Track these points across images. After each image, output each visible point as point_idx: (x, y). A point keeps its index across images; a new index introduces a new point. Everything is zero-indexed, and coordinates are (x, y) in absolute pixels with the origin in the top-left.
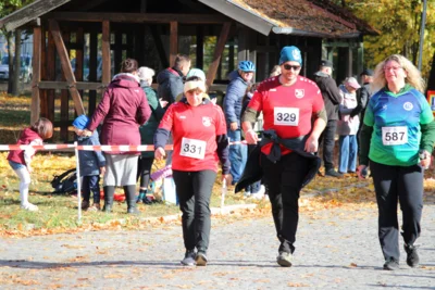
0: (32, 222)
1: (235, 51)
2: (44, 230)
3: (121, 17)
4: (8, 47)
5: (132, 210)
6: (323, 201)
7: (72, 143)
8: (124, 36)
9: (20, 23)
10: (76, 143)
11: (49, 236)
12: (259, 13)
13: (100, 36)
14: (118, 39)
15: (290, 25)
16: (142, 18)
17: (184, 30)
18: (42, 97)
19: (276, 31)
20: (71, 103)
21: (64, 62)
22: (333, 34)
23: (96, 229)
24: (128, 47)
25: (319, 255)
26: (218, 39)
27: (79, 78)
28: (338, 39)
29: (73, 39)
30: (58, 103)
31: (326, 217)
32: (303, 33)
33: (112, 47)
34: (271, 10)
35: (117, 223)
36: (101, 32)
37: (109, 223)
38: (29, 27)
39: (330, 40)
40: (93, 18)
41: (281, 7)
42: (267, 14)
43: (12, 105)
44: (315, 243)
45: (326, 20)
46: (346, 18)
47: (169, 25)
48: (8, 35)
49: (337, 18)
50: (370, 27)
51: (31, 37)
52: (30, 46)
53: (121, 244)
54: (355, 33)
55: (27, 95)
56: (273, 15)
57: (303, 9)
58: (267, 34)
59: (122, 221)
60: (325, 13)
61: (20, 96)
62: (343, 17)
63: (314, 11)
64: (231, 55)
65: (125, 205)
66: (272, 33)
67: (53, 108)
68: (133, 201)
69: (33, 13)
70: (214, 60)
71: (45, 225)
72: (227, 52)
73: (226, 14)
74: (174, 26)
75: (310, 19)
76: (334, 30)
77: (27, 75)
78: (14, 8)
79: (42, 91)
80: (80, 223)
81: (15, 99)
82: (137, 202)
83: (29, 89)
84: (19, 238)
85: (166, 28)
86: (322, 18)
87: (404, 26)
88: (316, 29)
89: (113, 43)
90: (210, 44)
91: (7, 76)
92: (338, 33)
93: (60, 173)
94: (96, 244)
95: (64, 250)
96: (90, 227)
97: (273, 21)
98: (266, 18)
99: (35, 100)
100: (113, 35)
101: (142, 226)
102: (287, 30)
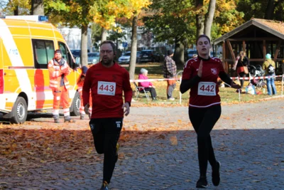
3: (249, 39)
8: (249, 45)
9: (218, 42)
16: (255, 39)
17: (267, 43)
21: (232, 53)
24: (250, 48)
29: (234, 46)
33: (246, 48)
38: (220, 44)
69: (222, 39)
74: (264, 41)
85: (262, 42)
90: (274, 46)
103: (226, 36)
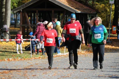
0: (20, 57)
1: (67, 17)
2: (23, 59)
3: (41, 9)
4: (14, 17)
5: (43, 54)
6: (88, 52)
7: (29, 39)
8: (41, 14)
9: (17, 11)
10: (30, 39)
11: (24, 60)
12: (73, 8)
13: (36, 14)
14: (40, 15)
15: (80, 11)
16: (45, 9)
17: (55, 12)
18: (22, 28)
19: (77, 12)
20: (29, 29)
21: (27, 20)
23: (35, 59)
24: (42, 16)
25: (87, 64)
26: (63, 14)
27: (31, 24)
28: (91, 14)
29: (29, 14)
30: (26, 29)
31: (89, 55)
32: (83, 13)
33: (39, 16)
34: (75, 7)
35: (40, 57)
36: (36, 13)
37: (38, 57)
38: (19, 12)
39: (89, 14)
40: (34, 9)
41: (78, 6)
43: (15, 30)
44: (86, 61)
45: (89, 9)
47: (52, 11)
48: (14, 14)
50: (99, 11)
51: (20, 14)
52: (19, 16)
53: (41, 62)
54: (95, 12)
55: (19, 27)
56: (76, 9)
57: (83, 7)
58: (75, 13)
59: (41, 57)
60: (88, 8)
61: (17, 28)
62: (92, 9)
63: (86, 7)
64: (66, 18)
65: (42, 53)
67: (25, 31)
68: (44, 52)
69: (20, 9)
70: (62, 19)
71: (23, 58)
72: (65, 17)
73: (65, 8)
74: (53, 11)
75: (85, 9)
76: (90, 12)
77: (19, 23)
78: (16, 8)
79: (22, 27)
80: (31, 57)
81: (16, 29)
82: (45, 52)
83: (19, 26)
84: (17, 61)
86: (88, 9)
87: (107, 11)
88: (86, 12)
89: (39, 15)
90: (61, 15)
91: (14, 23)
92: (91, 12)
93: (27, 46)
94: (35, 62)
95: (28, 64)
96: (34, 58)
97: (76, 10)
98: (74, 9)
99: (21, 29)
100: (39, 14)
101: (46, 58)
102: (79, 12)
103: (23, 7)
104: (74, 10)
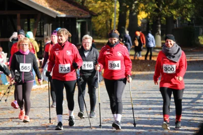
12: (52, 9)
15: (65, 13)
16: (6, 13)
19: (59, 16)
22: (80, 16)
26: (35, 20)
28: (82, 18)
32: (69, 16)
34: (56, 8)
41: (60, 6)
42: (55, 9)
45: (78, 11)
46: (85, 10)
47: (16, 15)
49: (82, 10)
50: (94, 13)
54: (89, 16)
56: (57, 10)
57: (68, 7)
58: (55, 17)
60: (77, 8)
63: (72, 7)
64: (40, 26)
66: (57, 17)
74: (18, 16)
75: (72, 11)
76: (81, 15)
86: (76, 10)
88: (74, 15)
92: (82, 16)
97: (58, 12)
98: (55, 11)
102: (63, 15)
104: (54, 13)
